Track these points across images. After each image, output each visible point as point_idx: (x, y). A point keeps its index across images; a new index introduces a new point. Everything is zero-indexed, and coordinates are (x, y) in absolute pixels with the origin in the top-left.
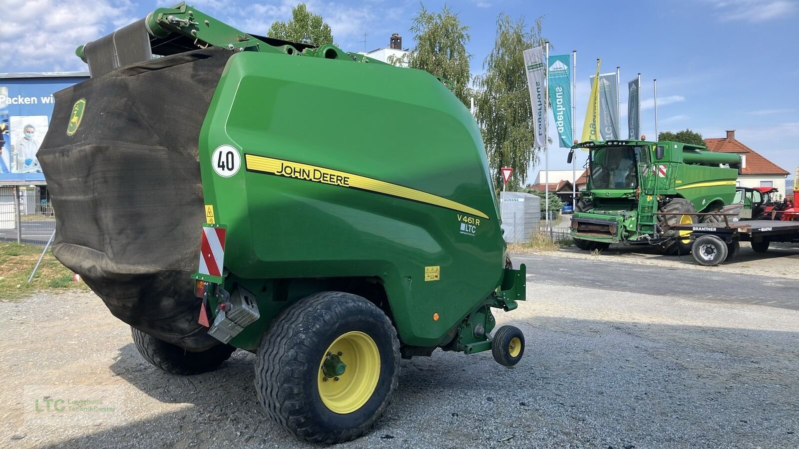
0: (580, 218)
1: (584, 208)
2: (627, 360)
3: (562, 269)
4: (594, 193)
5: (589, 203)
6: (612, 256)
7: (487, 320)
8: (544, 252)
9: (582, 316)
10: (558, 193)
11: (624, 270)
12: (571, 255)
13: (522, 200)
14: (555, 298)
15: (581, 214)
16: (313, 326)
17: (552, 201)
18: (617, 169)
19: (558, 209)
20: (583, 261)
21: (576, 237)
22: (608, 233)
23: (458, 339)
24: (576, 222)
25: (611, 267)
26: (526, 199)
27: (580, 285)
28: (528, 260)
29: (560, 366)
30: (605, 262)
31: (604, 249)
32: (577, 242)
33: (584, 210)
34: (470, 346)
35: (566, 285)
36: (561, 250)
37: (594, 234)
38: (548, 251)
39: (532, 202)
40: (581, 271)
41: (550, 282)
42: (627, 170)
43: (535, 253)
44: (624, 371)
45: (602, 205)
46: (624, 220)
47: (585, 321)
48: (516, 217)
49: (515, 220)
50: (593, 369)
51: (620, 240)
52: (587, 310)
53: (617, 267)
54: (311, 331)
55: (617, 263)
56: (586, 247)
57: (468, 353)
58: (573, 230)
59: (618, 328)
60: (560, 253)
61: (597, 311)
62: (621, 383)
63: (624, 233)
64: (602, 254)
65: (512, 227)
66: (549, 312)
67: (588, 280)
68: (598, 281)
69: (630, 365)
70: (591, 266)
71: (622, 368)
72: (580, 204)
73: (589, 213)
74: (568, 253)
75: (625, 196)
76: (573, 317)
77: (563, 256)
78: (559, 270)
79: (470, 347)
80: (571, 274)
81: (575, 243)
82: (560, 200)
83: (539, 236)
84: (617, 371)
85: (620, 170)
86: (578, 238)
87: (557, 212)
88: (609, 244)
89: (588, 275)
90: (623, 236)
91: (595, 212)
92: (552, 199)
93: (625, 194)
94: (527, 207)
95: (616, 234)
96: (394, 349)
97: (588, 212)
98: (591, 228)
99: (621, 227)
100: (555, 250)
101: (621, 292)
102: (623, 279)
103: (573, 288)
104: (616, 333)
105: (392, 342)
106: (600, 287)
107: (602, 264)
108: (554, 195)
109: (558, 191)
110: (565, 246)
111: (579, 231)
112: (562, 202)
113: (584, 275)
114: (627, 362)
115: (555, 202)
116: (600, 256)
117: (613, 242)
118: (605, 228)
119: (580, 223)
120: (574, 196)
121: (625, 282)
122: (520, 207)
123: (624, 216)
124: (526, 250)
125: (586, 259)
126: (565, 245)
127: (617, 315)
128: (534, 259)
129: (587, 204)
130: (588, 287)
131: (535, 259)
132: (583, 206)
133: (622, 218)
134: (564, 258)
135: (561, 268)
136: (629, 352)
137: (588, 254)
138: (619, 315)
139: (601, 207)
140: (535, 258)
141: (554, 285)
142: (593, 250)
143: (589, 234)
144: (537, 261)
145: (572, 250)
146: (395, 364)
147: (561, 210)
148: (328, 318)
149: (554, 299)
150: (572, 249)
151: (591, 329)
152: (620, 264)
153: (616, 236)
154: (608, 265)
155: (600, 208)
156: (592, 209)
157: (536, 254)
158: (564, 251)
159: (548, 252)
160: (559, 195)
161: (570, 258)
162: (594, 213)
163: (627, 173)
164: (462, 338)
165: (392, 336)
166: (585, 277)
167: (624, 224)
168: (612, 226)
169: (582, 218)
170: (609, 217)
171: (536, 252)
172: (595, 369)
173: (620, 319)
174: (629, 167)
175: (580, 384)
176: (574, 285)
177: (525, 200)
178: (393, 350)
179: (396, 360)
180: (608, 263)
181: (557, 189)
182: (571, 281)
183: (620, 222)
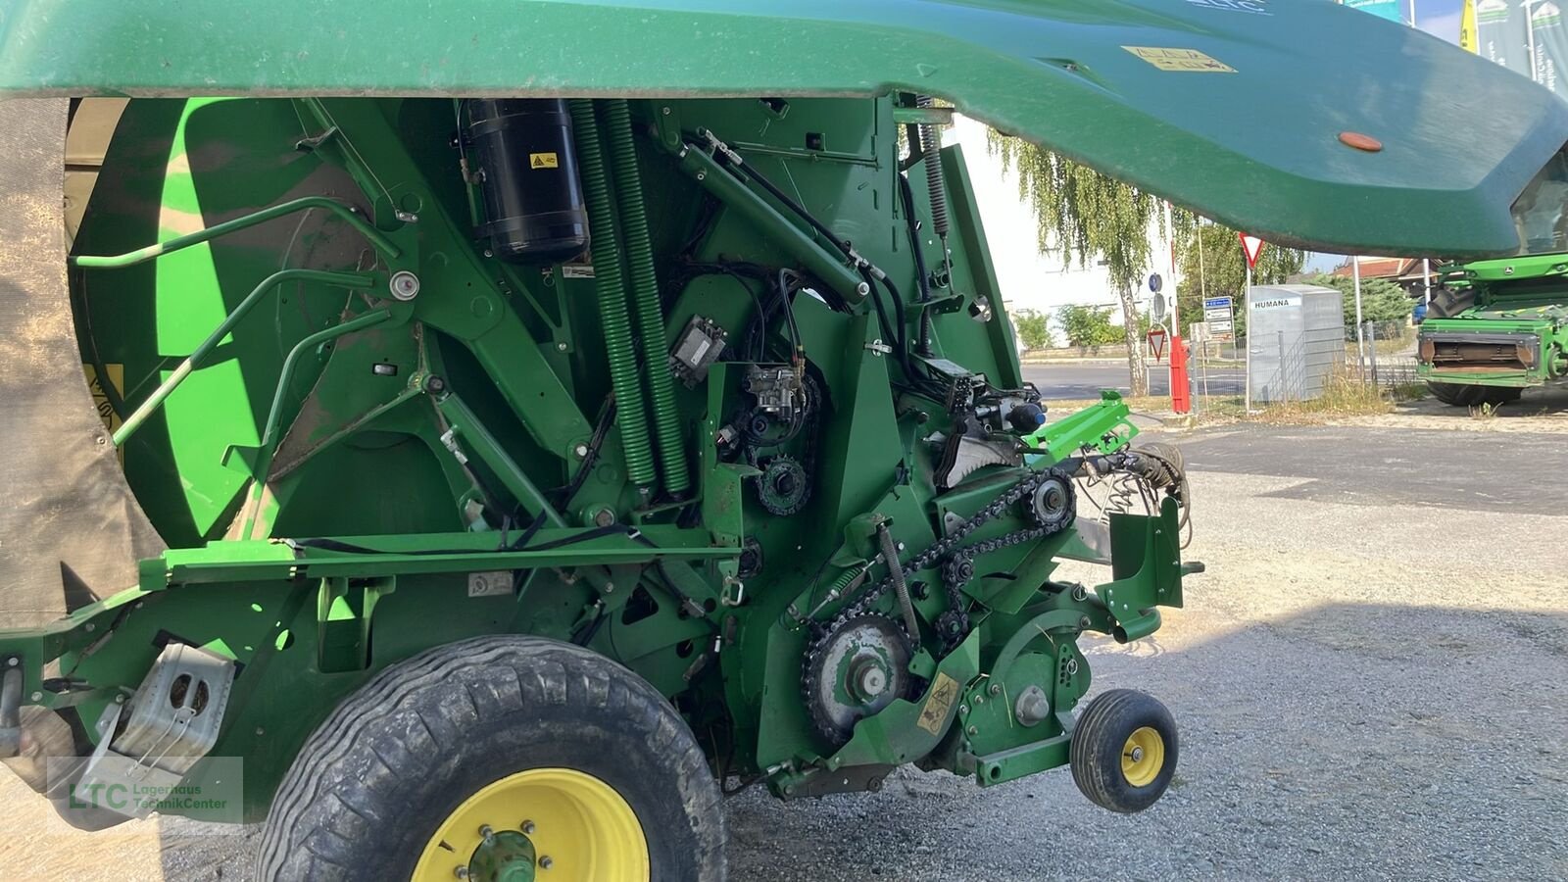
0: (1440, 332)
1: (1449, 308)
2: (1542, 752)
3: (1390, 461)
4: (1473, 271)
5: (1463, 296)
6: (1528, 419)
7: (1060, 672)
8: (1353, 418)
9: (1422, 597)
10: (1400, 278)
11: (1557, 453)
12: (1421, 422)
13: (1296, 302)
14: (1359, 541)
15: (1440, 324)
16: (369, 768)
17: (1389, 298)
18: (1531, 208)
19: (1402, 313)
20: (1449, 435)
21: (1432, 379)
22: (1515, 363)
23: (962, 738)
24: (1429, 343)
25: (1522, 446)
26: (1307, 299)
27: (1433, 502)
28: (1310, 442)
29: (1327, 776)
30: (1503, 435)
31: (1507, 401)
32: (1437, 389)
33: (1449, 314)
34: (991, 762)
35: (1395, 502)
36: (1397, 409)
37: (1476, 369)
38: (1364, 414)
39: (1323, 305)
40: (1438, 462)
41: (1354, 497)
42: (1556, 208)
43: (1330, 423)
44: (1531, 793)
45: (1495, 297)
46: (1555, 329)
47: (1432, 612)
48: (1285, 340)
49: (1281, 349)
50: (1429, 786)
51: (1546, 379)
52: (1443, 573)
53: (1538, 446)
54: (360, 785)
55: (1540, 436)
56: (1462, 399)
57: (987, 782)
58: (1422, 363)
59: (1525, 632)
60: (1392, 418)
61: (1471, 576)
62: (1514, 848)
63: (1557, 360)
64: (1501, 415)
65: (1277, 366)
66: (1335, 584)
67: (1455, 485)
68: (1485, 488)
69: (1549, 771)
70: (1469, 449)
71: (1523, 781)
72: (1440, 300)
73: (1463, 318)
74: (1412, 417)
75: (1554, 272)
76: (1395, 600)
77: (1399, 426)
78: (1384, 463)
79: (992, 767)
80: (1414, 471)
81: (1434, 394)
82: (1406, 293)
83: (1342, 381)
84: (1506, 795)
85: (1538, 211)
86: (1437, 380)
87: (1399, 322)
88: (1521, 389)
89: (1459, 473)
90: (1555, 369)
91: (1478, 315)
92: (1387, 293)
93: (1555, 266)
94: (1307, 316)
95: (1535, 365)
96: (689, 810)
97: (1460, 316)
98: (1469, 354)
99: (1549, 347)
100: (1381, 412)
101: (1544, 517)
102: (1552, 479)
103: (1415, 509)
104: (1518, 649)
105: (682, 790)
106: (1487, 504)
107: (1499, 440)
108: (1391, 284)
109: (1401, 275)
110: (1410, 400)
111: (1438, 364)
112: (1413, 297)
113: (1445, 473)
114: (1544, 759)
115: (1396, 299)
116: (1497, 420)
117: (1528, 385)
118: (1505, 353)
119: (1439, 346)
120: (1427, 283)
121: (1558, 488)
122: (1293, 317)
123: (1554, 319)
124: (1309, 417)
125: (1457, 430)
126: (1409, 397)
127: (1526, 588)
128: (1326, 437)
129: (1457, 298)
130: (1453, 505)
131: (1330, 437)
132: (1447, 304)
133: (1549, 326)
134: (1400, 431)
135: (1389, 457)
136: (1551, 719)
137: (1464, 416)
138: (1534, 588)
139: (1492, 302)
140: (1331, 434)
141: (1363, 503)
142: (1478, 404)
143: (1465, 370)
144: (1331, 441)
145: (1425, 409)
146: (698, 857)
147: (1410, 315)
148: (420, 740)
149: (1354, 544)
150: (1426, 405)
151: (1444, 637)
152: (1547, 440)
153: (1535, 370)
154: (1514, 440)
155: (1492, 306)
156: (1470, 308)
157: (1334, 424)
158: (1404, 414)
159: (1366, 417)
160: (1403, 284)
161: (1416, 430)
162: (1475, 319)
163: (1560, 215)
164: (972, 734)
165: (680, 770)
166: (1448, 479)
167: (1556, 338)
168: (1522, 346)
169: (1444, 332)
170: (1513, 326)
171: (1334, 420)
172: (1435, 788)
173: (1537, 599)
174: (1561, 200)
175: (1376, 851)
176: (1416, 502)
177: (1304, 302)
178: (685, 816)
179: (702, 844)
180: (1515, 437)
181: (1399, 271)
182: (1411, 490)
183: (1542, 334)
